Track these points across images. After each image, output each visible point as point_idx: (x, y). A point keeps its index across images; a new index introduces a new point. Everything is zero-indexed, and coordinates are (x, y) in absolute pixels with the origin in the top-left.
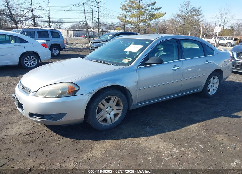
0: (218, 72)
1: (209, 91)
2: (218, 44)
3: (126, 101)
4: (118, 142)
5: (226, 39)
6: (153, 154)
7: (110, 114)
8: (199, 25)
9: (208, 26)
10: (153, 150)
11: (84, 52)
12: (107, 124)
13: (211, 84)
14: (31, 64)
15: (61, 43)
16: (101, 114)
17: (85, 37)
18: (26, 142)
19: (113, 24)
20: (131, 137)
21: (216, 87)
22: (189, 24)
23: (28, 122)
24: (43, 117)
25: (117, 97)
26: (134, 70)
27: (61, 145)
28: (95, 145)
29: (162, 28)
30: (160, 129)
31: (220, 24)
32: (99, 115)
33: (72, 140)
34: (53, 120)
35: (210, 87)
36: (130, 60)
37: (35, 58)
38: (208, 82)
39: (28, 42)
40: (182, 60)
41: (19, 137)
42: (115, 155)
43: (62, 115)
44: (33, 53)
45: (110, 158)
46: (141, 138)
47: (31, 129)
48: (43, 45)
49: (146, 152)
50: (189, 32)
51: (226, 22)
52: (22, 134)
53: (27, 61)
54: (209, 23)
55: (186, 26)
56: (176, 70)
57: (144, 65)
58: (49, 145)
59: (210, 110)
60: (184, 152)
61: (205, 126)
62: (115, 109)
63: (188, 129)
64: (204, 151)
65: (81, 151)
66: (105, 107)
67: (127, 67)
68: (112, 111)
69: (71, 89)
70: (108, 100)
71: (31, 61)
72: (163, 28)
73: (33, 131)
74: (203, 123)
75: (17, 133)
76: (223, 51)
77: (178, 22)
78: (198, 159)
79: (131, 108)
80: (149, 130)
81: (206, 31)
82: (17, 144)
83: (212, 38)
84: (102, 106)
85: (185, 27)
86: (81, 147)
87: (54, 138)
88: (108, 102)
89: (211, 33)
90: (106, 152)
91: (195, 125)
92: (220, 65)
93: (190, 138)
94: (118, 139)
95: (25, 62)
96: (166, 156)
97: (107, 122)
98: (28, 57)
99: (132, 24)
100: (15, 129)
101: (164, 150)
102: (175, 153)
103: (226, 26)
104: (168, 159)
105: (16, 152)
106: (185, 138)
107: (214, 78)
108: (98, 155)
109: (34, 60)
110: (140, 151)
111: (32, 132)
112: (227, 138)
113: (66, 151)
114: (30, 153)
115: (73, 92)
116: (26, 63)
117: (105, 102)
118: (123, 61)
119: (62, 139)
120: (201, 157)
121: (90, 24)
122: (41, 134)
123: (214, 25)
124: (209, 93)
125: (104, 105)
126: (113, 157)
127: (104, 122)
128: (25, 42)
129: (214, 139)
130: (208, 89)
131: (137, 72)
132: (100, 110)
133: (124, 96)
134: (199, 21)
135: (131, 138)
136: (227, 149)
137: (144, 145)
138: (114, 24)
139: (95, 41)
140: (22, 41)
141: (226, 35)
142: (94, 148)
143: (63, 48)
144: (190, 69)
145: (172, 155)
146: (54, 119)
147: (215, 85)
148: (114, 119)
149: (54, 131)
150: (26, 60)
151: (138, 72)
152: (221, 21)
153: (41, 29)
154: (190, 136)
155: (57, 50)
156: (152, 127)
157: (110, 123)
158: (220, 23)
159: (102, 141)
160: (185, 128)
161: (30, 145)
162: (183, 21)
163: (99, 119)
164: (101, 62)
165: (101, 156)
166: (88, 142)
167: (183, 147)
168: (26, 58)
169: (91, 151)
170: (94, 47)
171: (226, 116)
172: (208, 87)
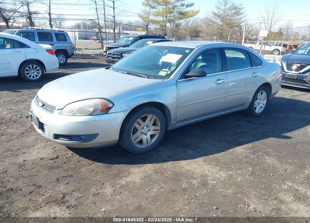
0: (266, 87)
1: (256, 108)
2: (264, 51)
3: (165, 120)
4: (157, 166)
5: (273, 45)
6: (198, 178)
7: (146, 135)
8: (241, 27)
9: (250, 28)
10: (197, 174)
11: (97, 60)
12: (143, 147)
13: (258, 101)
14: (33, 75)
15: (69, 49)
16: (137, 134)
17: (94, 39)
18: (51, 168)
19: (130, 23)
20: (171, 160)
21: (264, 103)
22: (228, 25)
23: (47, 145)
24: (71, 138)
25: (154, 116)
26: (173, 84)
27: (93, 171)
28: (132, 170)
29: (194, 30)
30: (202, 152)
31: (266, 26)
32: (134, 137)
33: (104, 164)
34: (82, 142)
35: (257, 104)
36: (168, 72)
37: (38, 68)
38: (255, 98)
39: (29, 47)
40: (226, 72)
41: (42, 163)
42: (156, 179)
43: (94, 136)
44: (35, 61)
45: (151, 183)
46: (182, 161)
47: (53, 153)
48: (49, 51)
49: (190, 176)
50: (228, 35)
51: (273, 23)
52: (43, 159)
53: (29, 71)
54: (253, 24)
55: (225, 27)
56: (219, 84)
57: (184, 79)
58: (79, 170)
59: (257, 131)
60: (231, 175)
61: (253, 147)
62: (152, 130)
63: (234, 151)
64: (253, 174)
65: (117, 176)
66: (141, 127)
67: (165, 80)
68: (149, 131)
69: (104, 106)
70: (144, 119)
71: (34, 71)
72: (196, 30)
73: (57, 156)
74: (250, 145)
75: (38, 158)
76: (272, 61)
77: (214, 23)
78: (247, 182)
79: (170, 128)
80: (191, 152)
81: (248, 34)
82: (41, 170)
83: (256, 44)
84: (137, 126)
85: (223, 28)
86: (116, 172)
87: (82, 163)
88: (144, 121)
89: (255, 37)
90: (145, 177)
91: (242, 147)
92: (269, 78)
93: (237, 160)
94: (157, 163)
95: (26, 72)
96: (212, 180)
97: (143, 144)
98: (30, 66)
99: (157, 24)
100: (34, 153)
101: (209, 174)
102: (221, 177)
103: (273, 28)
104: (215, 182)
105: (43, 178)
106: (231, 161)
107: (262, 94)
108: (137, 180)
109: (38, 70)
110: (183, 175)
111: (55, 156)
112: (277, 161)
113: (100, 176)
114: (58, 179)
115: (106, 110)
116: (28, 74)
117: (141, 121)
118: (160, 74)
119: (92, 164)
120: (250, 180)
121: (102, 23)
122: (66, 158)
123: (258, 26)
124: (256, 111)
125: (140, 125)
126: (154, 182)
127: (139, 144)
128: (26, 47)
129: (263, 161)
130: (255, 106)
131: (176, 86)
132: (135, 131)
133: (162, 114)
134: (241, 21)
135: (171, 162)
136: (277, 171)
137: (187, 169)
138: (132, 23)
139: (111, 45)
140: (22, 45)
141: (273, 40)
142: (131, 172)
143: (71, 54)
144: (232, 84)
145: (219, 179)
146: (85, 141)
147: (262, 102)
148: (151, 141)
149: (81, 156)
150: (27, 70)
151: (178, 86)
152: (268, 22)
153: (42, 29)
154: (237, 159)
155: (63, 57)
156: (193, 150)
157: (146, 146)
158: (266, 24)
159: (138, 165)
160: (231, 150)
161: (56, 171)
162: (220, 21)
163: (134, 141)
164: (133, 74)
165: (141, 181)
166: (123, 167)
167: (229, 171)
168: (27, 68)
169: (129, 176)
170: (111, 54)
171: (275, 137)
172: (255, 104)
